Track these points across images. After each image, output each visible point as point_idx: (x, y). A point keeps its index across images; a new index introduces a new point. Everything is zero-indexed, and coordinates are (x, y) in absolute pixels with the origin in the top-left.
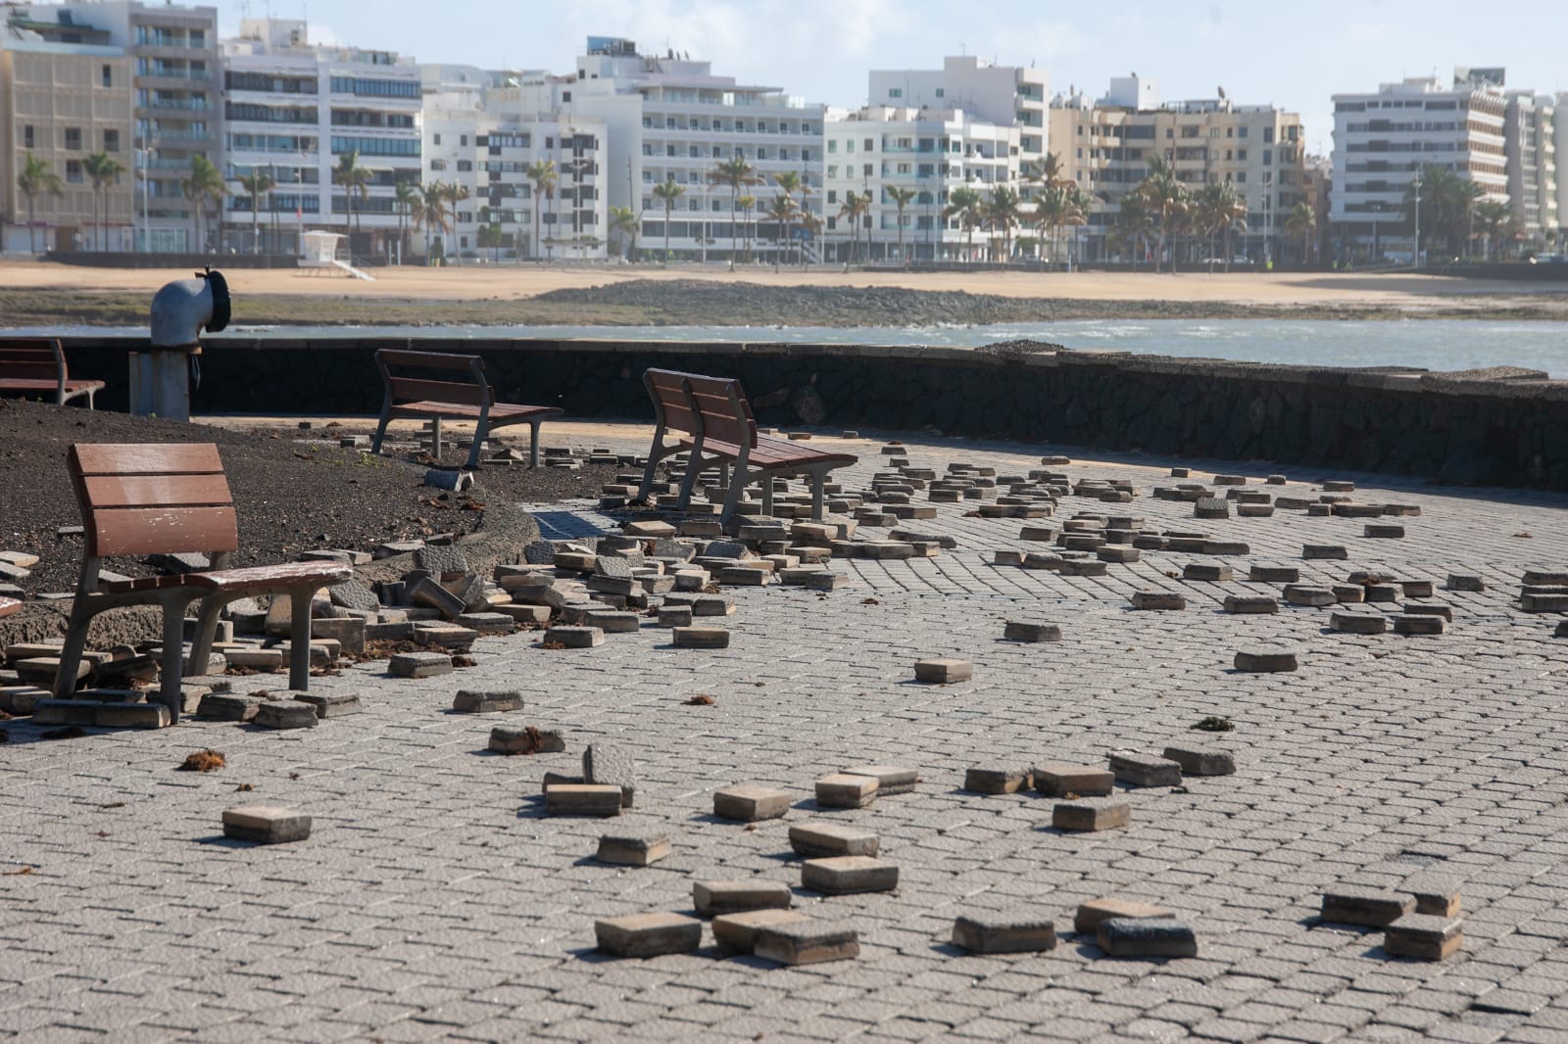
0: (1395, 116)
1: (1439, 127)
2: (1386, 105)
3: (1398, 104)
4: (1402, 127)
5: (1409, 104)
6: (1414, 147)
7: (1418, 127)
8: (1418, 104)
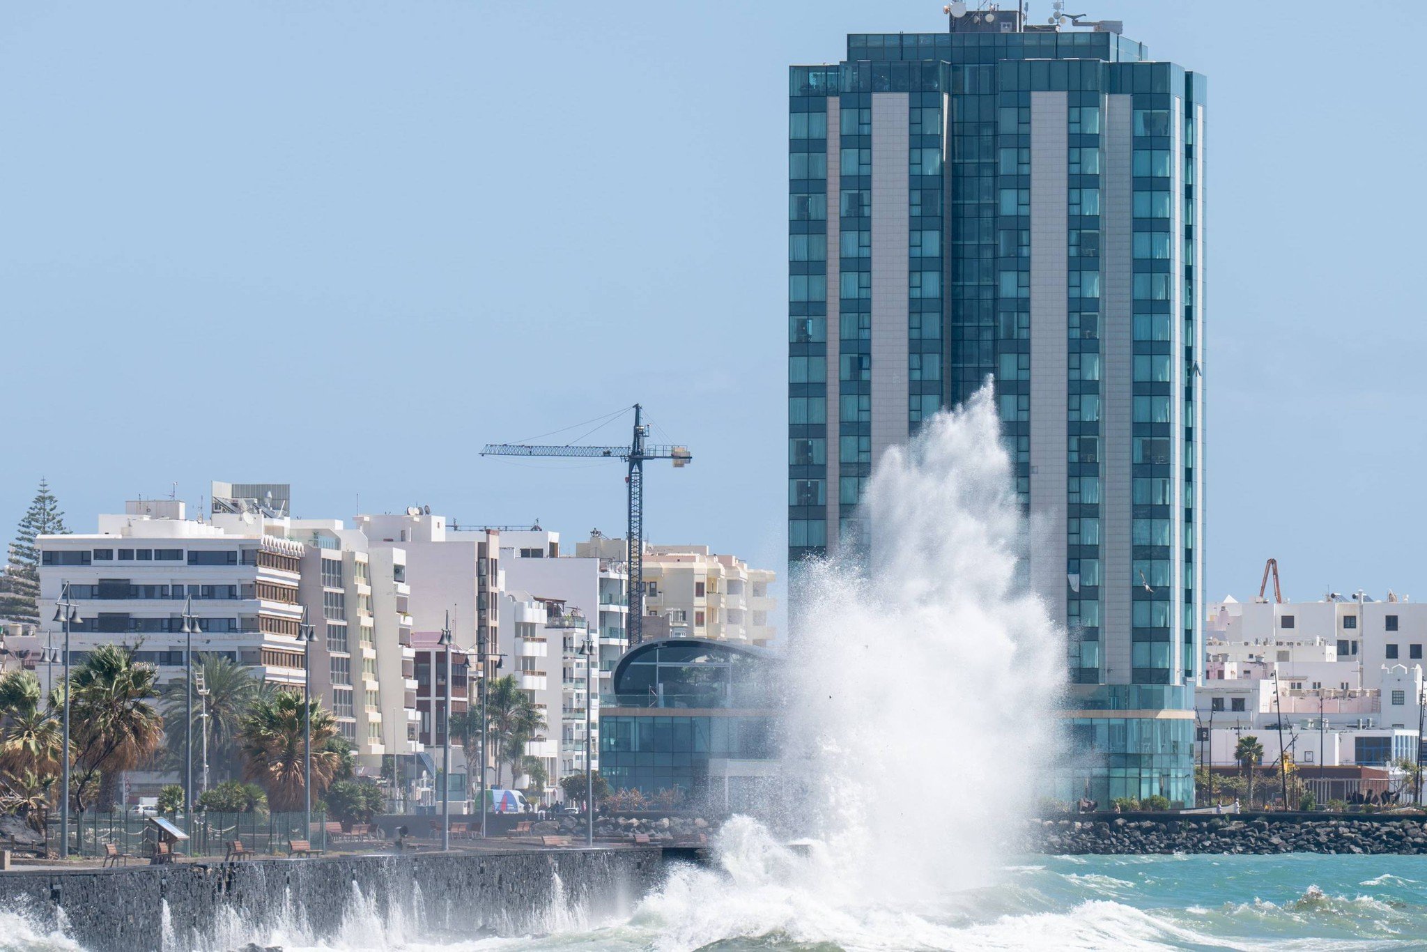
0: (140, 573)
1: (210, 592)
2: (125, 554)
3: (144, 555)
4: (150, 592)
5: (162, 555)
6: (173, 625)
7: (176, 592)
8: (175, 554)
